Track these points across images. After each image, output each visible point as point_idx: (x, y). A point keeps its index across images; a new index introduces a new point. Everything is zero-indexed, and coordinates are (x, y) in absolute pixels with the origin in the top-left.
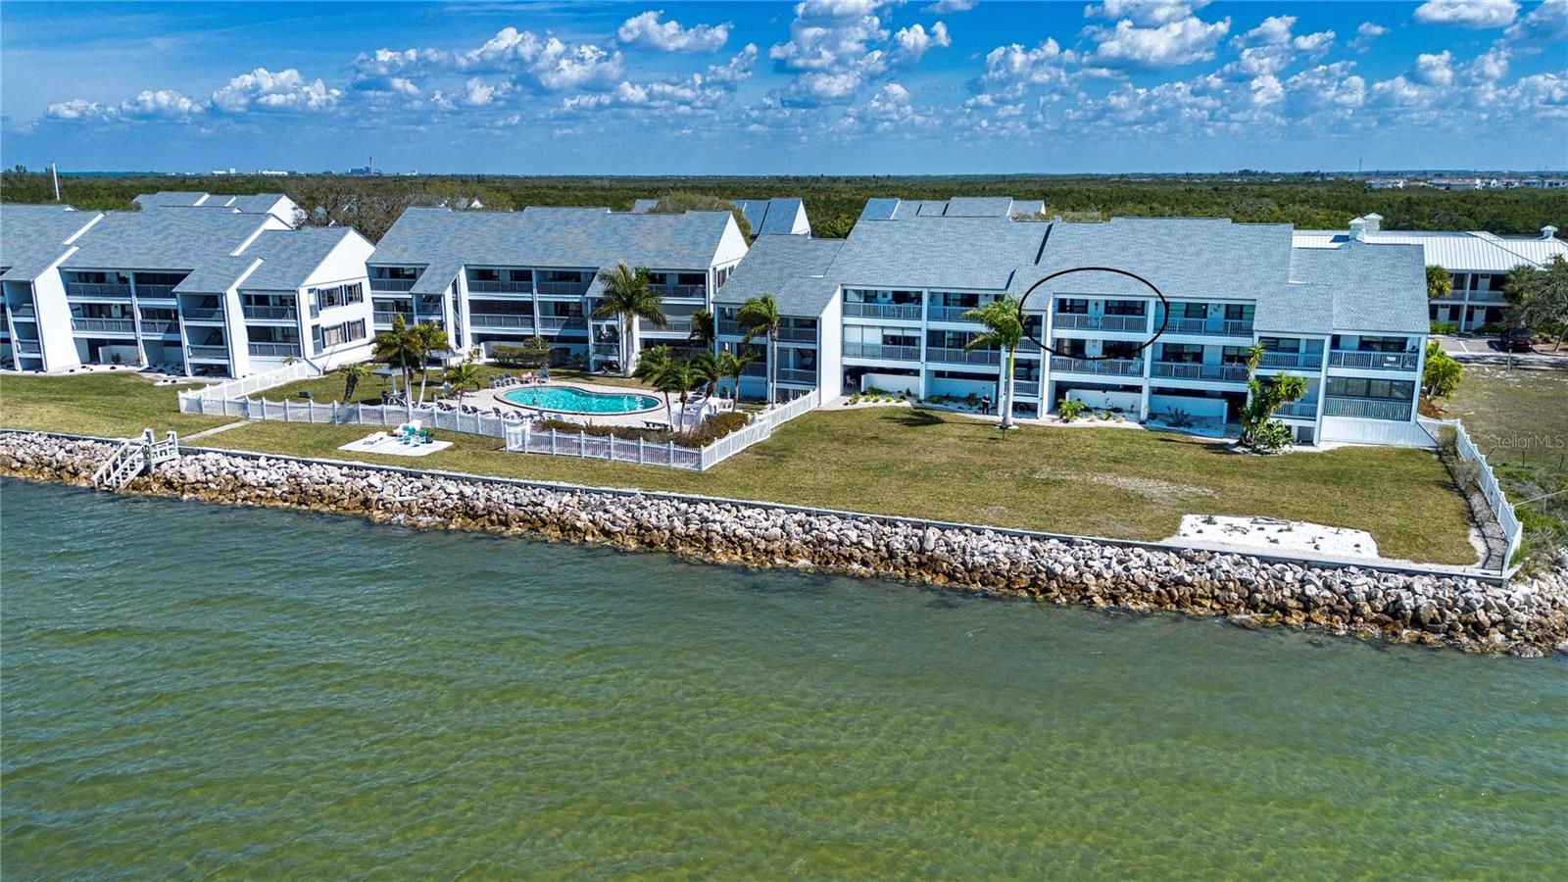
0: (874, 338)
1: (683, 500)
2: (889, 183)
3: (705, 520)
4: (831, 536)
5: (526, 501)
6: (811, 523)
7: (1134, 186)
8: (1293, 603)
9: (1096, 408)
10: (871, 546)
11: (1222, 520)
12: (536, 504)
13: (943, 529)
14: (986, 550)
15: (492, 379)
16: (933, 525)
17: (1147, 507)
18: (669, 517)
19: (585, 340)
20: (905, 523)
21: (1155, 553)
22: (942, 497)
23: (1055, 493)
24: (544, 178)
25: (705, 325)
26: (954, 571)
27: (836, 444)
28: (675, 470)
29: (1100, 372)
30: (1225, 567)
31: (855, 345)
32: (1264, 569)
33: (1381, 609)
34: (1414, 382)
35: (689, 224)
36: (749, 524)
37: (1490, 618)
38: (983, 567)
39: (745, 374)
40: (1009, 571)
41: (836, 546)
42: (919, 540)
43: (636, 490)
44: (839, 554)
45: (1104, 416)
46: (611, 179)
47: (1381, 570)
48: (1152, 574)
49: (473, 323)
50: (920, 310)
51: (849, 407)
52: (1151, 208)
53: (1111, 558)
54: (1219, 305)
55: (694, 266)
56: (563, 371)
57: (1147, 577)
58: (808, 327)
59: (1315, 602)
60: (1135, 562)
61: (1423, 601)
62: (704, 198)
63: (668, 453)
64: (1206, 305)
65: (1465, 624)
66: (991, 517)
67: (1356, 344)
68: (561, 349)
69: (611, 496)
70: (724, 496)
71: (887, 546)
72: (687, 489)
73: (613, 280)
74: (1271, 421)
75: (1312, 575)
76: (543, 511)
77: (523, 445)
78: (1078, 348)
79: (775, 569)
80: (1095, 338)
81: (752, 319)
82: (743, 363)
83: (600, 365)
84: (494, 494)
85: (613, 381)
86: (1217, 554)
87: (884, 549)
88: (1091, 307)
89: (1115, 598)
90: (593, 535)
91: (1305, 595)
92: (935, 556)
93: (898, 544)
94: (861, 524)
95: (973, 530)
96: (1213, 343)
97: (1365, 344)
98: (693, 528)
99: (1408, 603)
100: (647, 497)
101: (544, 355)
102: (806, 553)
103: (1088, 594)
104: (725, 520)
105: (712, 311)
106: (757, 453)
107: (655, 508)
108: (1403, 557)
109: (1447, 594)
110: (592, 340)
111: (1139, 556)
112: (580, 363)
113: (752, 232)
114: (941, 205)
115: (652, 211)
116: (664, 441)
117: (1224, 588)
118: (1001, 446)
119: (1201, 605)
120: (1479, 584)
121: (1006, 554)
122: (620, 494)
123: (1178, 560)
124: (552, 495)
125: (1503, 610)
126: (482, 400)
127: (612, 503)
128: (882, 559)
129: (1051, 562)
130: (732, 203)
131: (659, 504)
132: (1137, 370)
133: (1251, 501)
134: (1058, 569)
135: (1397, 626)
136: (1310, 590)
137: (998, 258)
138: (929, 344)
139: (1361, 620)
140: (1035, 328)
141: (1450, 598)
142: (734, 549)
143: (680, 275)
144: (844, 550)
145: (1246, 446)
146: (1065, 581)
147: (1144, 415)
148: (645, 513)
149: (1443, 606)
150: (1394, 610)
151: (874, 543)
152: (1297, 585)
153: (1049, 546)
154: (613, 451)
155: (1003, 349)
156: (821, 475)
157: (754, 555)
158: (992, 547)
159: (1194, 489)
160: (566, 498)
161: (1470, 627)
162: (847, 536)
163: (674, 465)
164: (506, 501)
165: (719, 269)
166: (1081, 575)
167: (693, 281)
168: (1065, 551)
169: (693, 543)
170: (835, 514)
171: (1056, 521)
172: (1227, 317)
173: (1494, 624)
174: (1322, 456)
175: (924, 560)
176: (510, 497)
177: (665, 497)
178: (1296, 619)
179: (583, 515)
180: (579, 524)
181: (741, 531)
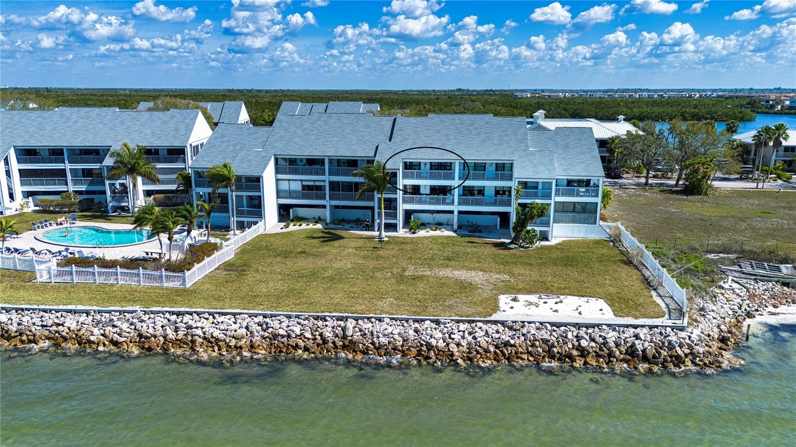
0: (297, 186)
1: (173, 313)
2: (288, 93)
3: (189, 327)
4: (282, 332)
5: (50, 323)
6: (267, 324)
7: (411, 96)
8: (575, 353)
9: (428, 224)
10: (310, 336)
11: (522, 298)
12: (58, 325)
13: (357, 319)
14: (386, 332)
15: (34, 224)
16: (350, 317)
17: (476, 292)
18: (162, 327)
19: (104, 192)
20: (332, 317)
21: (489, 325)
22: (352, 295)
23: (421, 286)
24: (90, 89)
25: (187, 180)
26: (367, 350)
27: (279, 259)
28: (167, 289)
29: (430, 203)
30: (533, 332)
31: (285, 191)
32: (554, 331)
33: (624, 352)
34: (597, 203)
35: (173, 117)
36: (222, 327)
37: (683, 352)
38: (386, 345)
39: (215, 212)
40: (402, 346)
41: (285, 338)
42: (342, 329)
43: (137, 308)
44: (288, 345)
45: (434, 228)
46: (131, 90)
47: (619, 326)
48: (490, 340)
49: (22, 184)
50: (324, 170)
51: (285, 230)
52: (424, 107)
53: (464, 332)
54: (492, 163)
55: (177, 143)
56: (89, 214)
57: (487, 342)
58: (255, 182)
59: (587, 351)
60: (480, 334)
61: (646, 344)
62: (183, 101)
63: (161, 277)
64: (485, 163)
65: (671, 357)
66: (386, 308)
67: (565, 183)
68: (87, 199)
69: (118, 314)
70: (203, 307)
71: (321, 335)
72: (176, 303)
73: (119, 155)
74: (529, 228)
75: (582, 332)
76: (63, 330)
77: (50, 278)
78: (416, 190)
79: (243, 360)
80: (425, 184)
81: (218, 178)
82: (213, 207)
83: (115, 209)
84: (25, 319)
85: (124, 220)
86: (526, 323)
87: (319, 337)
88: (422, 166)
89: (471, 359)
90: (104, 345)
91: (581, 347)
92: (354, 340)
93: (328, 334)
94: (302, 321)
95: (377, 319)
96: (490, 185)
97: (570, 183)
98: (181, 334)
99: (639, 347)
100: (145, 313)
101: (75, 204)
102: (265, 346)
103: (454, 358)
104: (205, 326)
105: (190, 172)
106: (226, 270)
107: (152, 321)
108: (627, 315)
109: (658, 338)
110: (108, 193)
111: (480, 328)
112: (102, 207)
113: (215, 120)
114: (325, 105)
115: (150, 110)
116: (158, 269)
117: (533, 345)
118: (381, 252)
119: (523, 359)
120: (672, 330)
121: (399, 334)
122: (124, 312)
123: (503, 328)
124: (72, 317)
125: (690, 347)
126: (25, 241)
127: (119, 319)
128: (318, 345)
129: (428, 337)
130: (201, 104)
131: (154, 318)
132: (450, 202)
133: (532, 282)
134: (434, 342)
135: (635, 362)
136: (584, 343)
137: (367, 138)
138: (330, 190)
139: (615, 360)
140: (393, 179)
141: (659, 341)
142: (212, 347)
143: (168, 149)
144: (292, 342)
145: (516, 244)
146: (438, 350)
147: (455, 227)
148: (144, 325)
149: (659, 347)
150: (632, 351)
151: (312, 334)
152: (575, 340)
153: (425, 326)
154: (119, 277)
155: (375, 192)
156: (271, 284)
157: (227, 351)
158: (390, 329)
159: (498, 276)
160: (83, 318)
161: (674, 359)
162: (293, 331)
163: (166, 285)
164: (34, 324)
165: (193, 145)
166: (448, 345)
167: (177, 153)
168: (435, 329)
169: (182, 345)
170: (283, 315)
171: (426, 307)
172: (496, 170)
173: (686, 355)
174: (555, 247)
175: (347, 343)
176: (38, 321)
177: (159, 312)
178: (579, 363)
179: (96, 331)
180: (92, 338)
181: (216, 333)
